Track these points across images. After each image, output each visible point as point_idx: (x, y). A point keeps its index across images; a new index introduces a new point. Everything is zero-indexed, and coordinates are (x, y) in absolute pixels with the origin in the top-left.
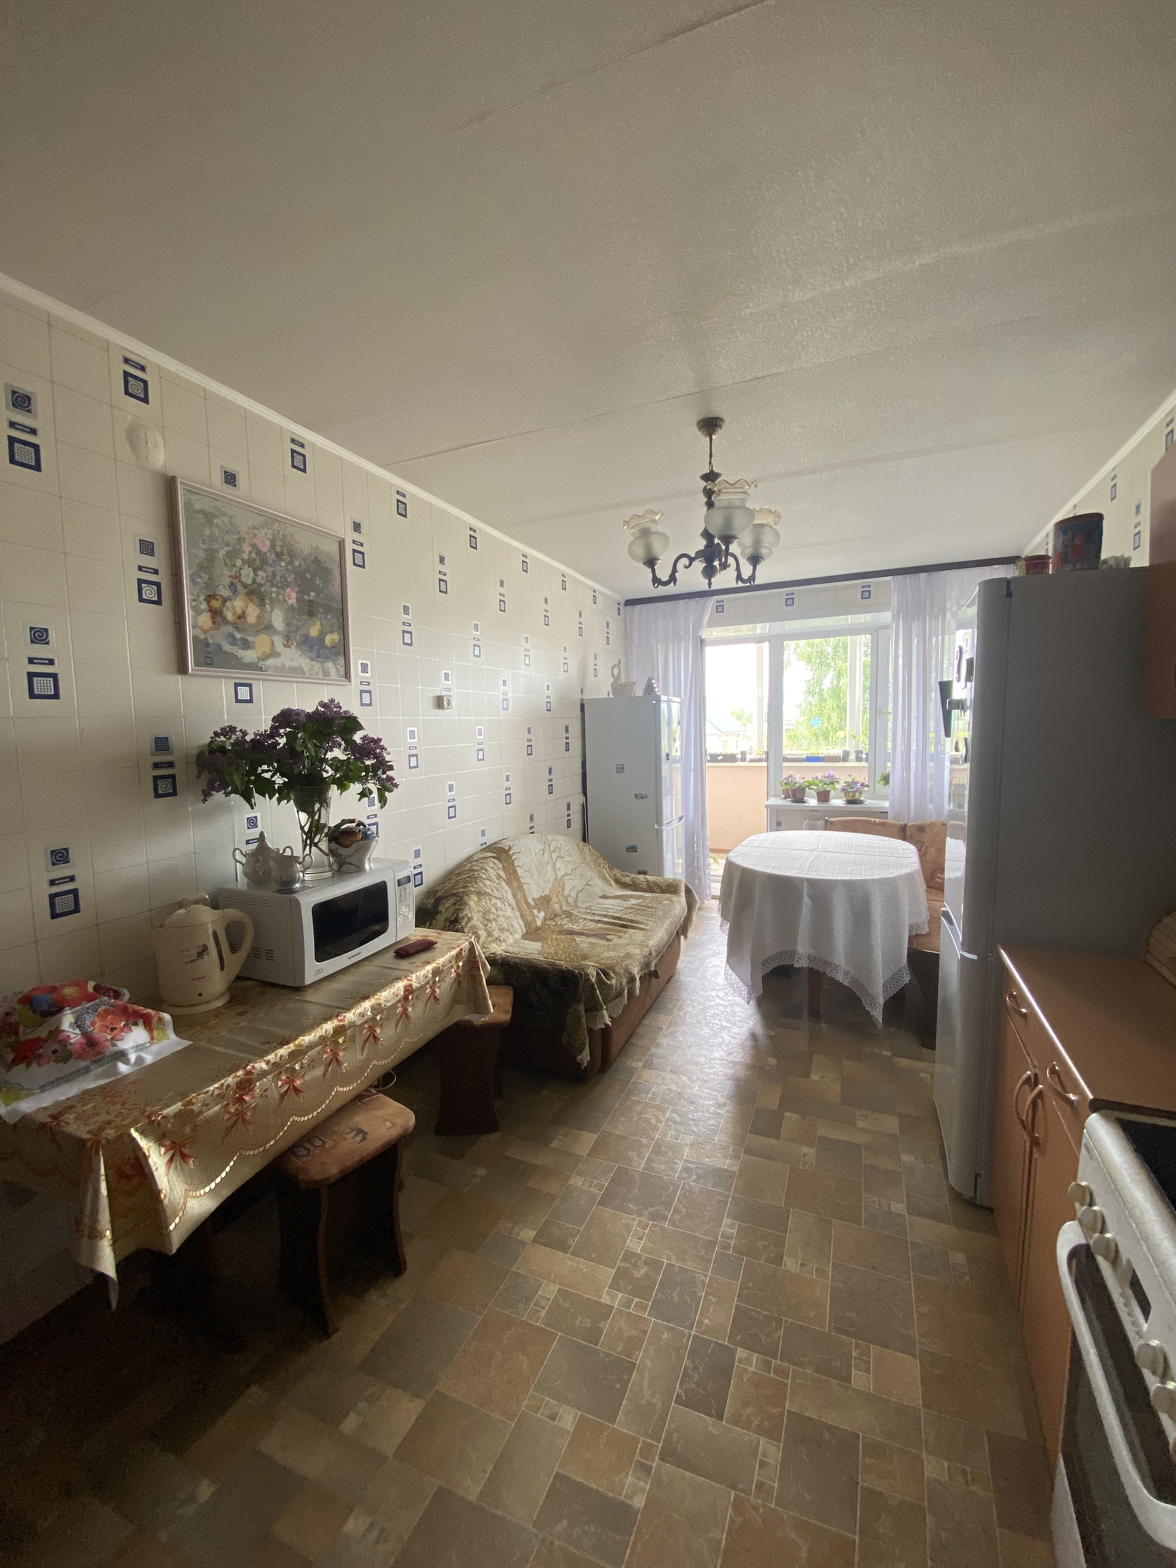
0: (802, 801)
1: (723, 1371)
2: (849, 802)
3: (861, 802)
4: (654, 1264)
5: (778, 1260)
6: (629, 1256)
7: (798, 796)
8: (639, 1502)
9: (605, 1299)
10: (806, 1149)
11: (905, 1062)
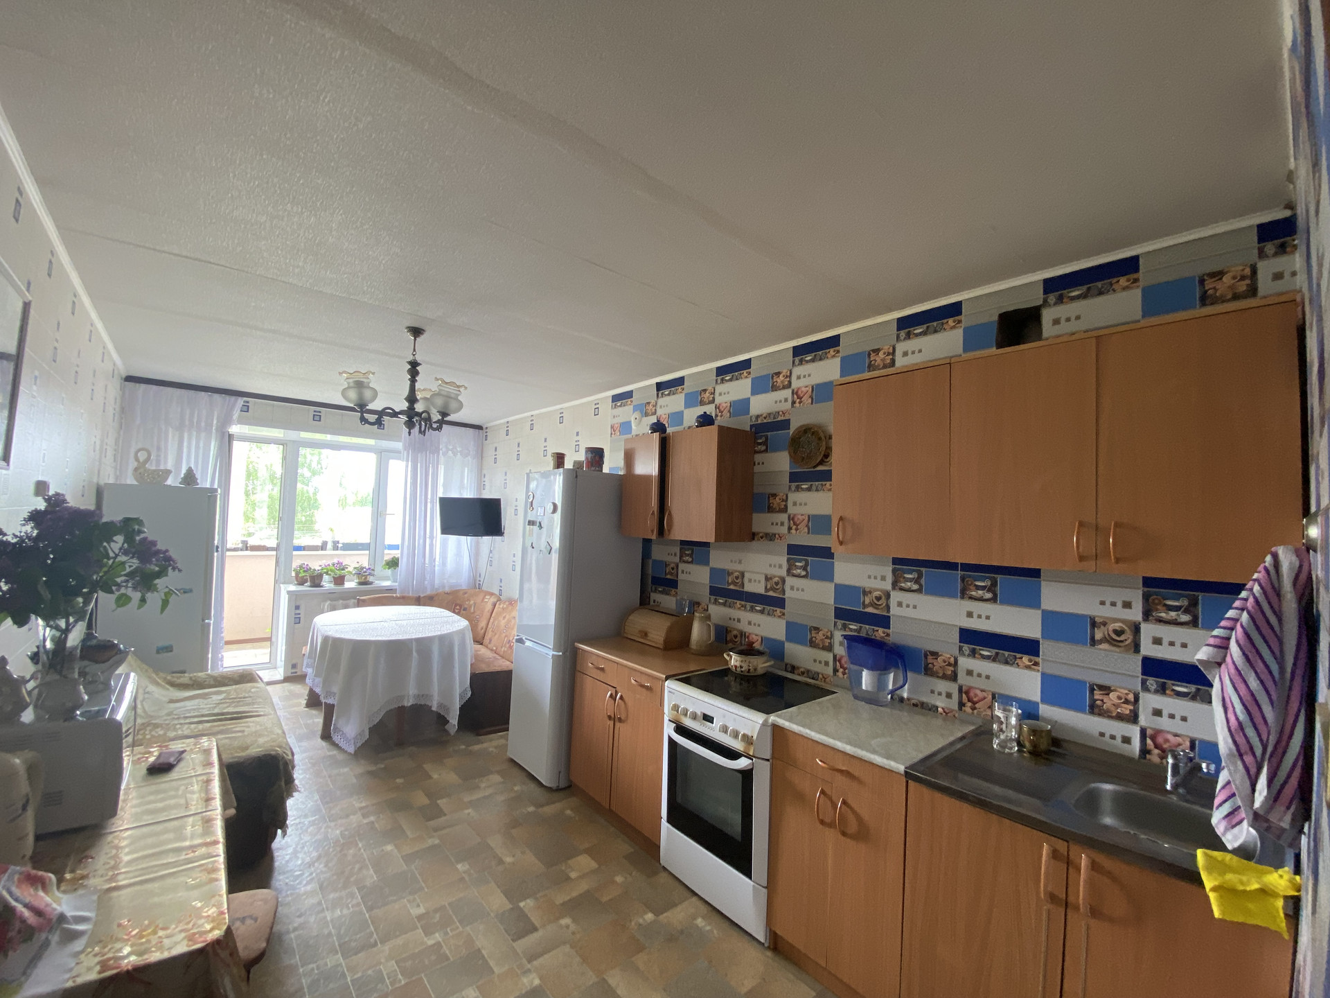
0: (319, 586)
1: (522, 916)
2: (361, 584)
3: (371, 583)
4: (442, 908)
5: (501, 862)
6: (420, 918)
7: (317, 582)
8: (537, 982)
9: (430, 942)
10: (467, 811)
11: (476, 747)
